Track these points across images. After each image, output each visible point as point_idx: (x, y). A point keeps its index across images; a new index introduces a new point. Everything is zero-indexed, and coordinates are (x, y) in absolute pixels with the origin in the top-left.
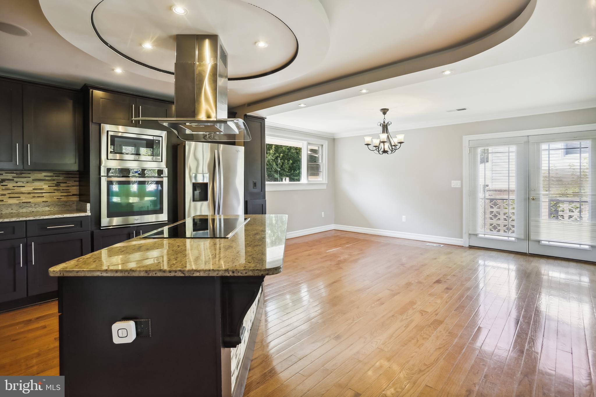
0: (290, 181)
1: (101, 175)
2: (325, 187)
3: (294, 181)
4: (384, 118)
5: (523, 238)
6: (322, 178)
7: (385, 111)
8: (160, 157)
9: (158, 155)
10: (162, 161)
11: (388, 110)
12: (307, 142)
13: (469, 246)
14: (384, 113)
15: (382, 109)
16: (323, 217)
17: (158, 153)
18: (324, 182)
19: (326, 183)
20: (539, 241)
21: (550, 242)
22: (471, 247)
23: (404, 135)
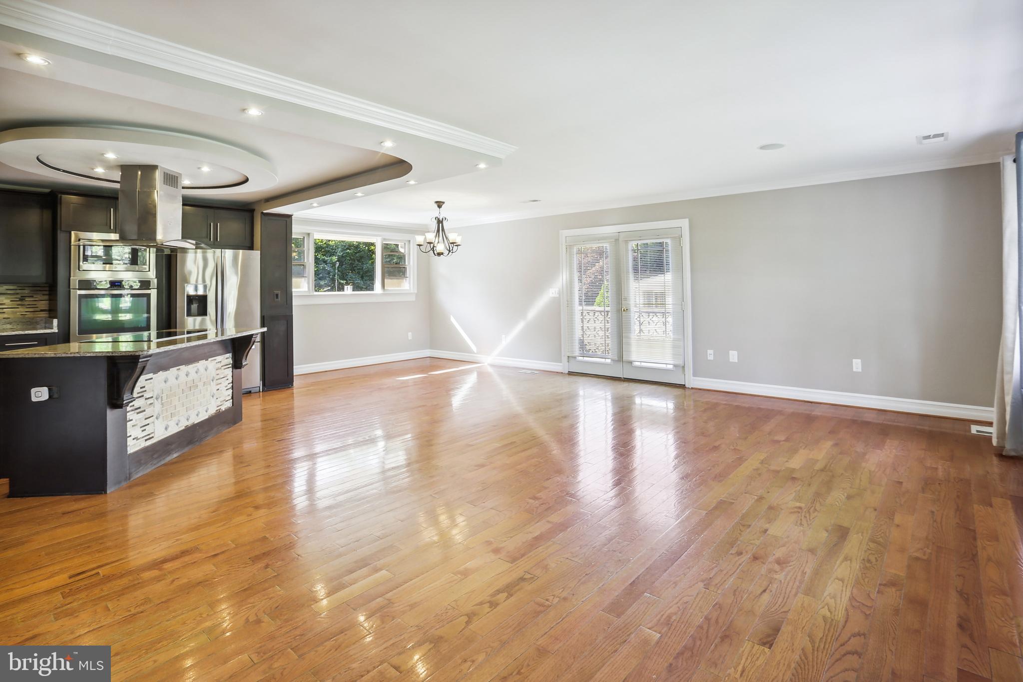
0: (353, 291)
1: (71, 288)
2: (413, 298)
3: (361, 290)
4: (440, 213)
5: (617, 359)
6: (407, 286)
7: (440, 204)
8: (147, 267)
9: (145, 264)
10: (149, 271)
11: (443, 203)
12: (381, 238)
13: (569, 372)
14: (440, 207)
15: (436, 202)
16: (409, 339)
17: (145, 261)
18: (412, 292)
19: (414, 293)
20: (631, 362)
21: (642, 363)
22: (571, 374)
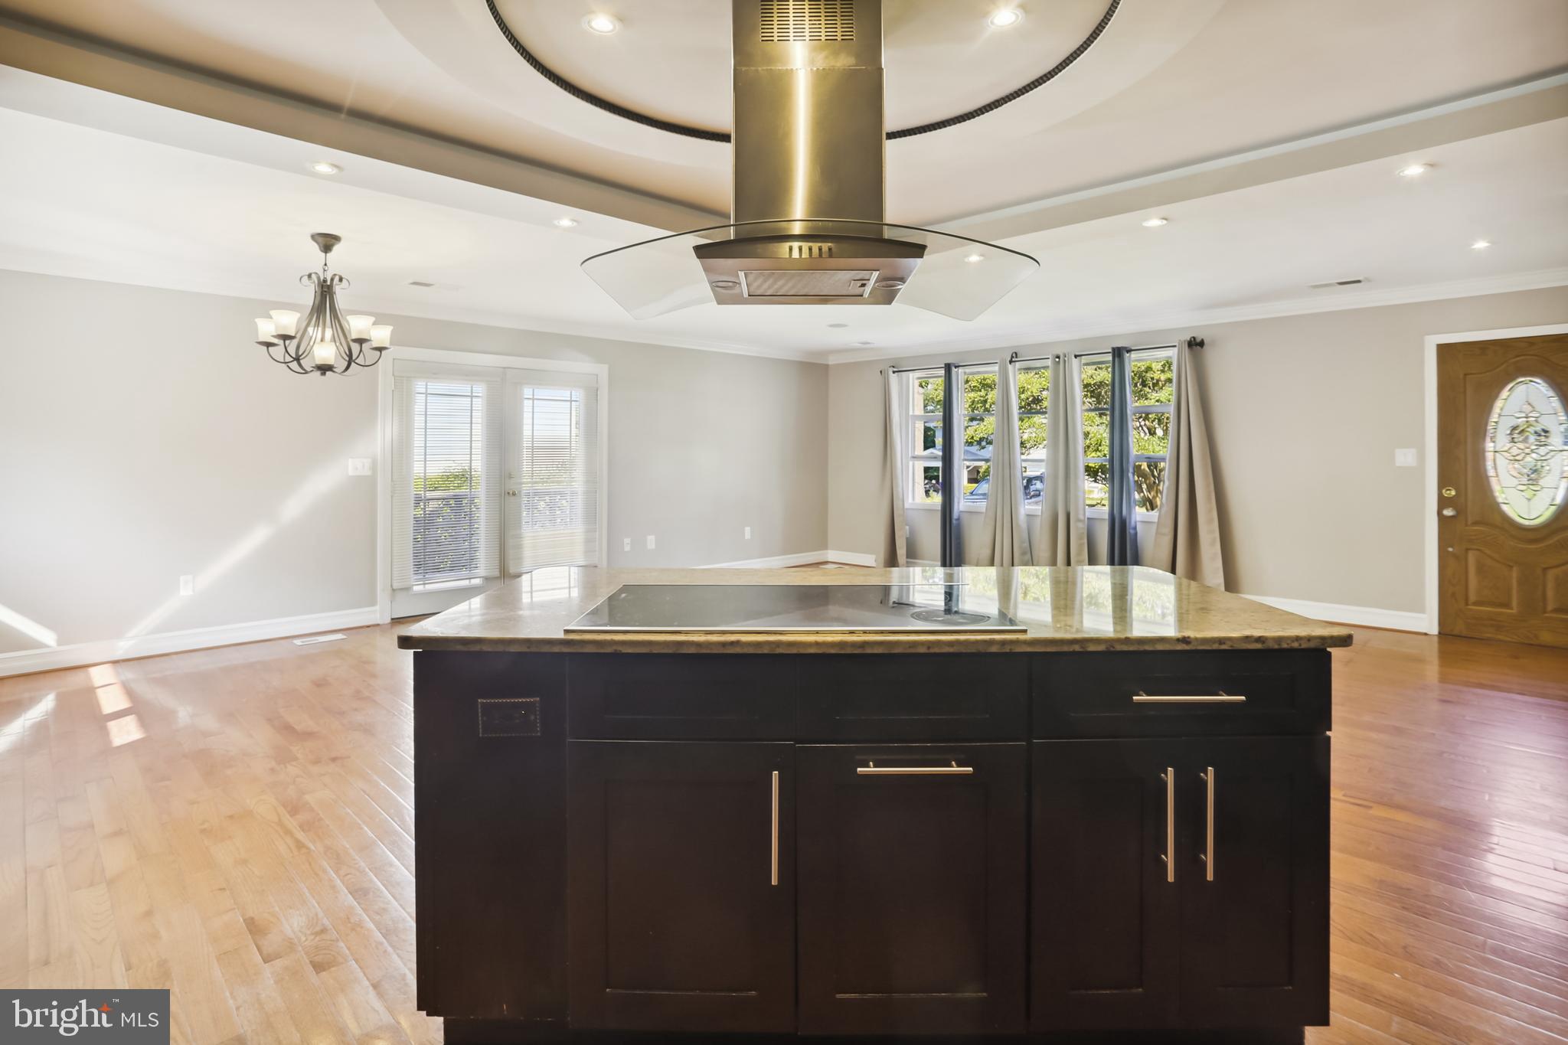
4: (326, 265)
5: (497, 575)
7: (327, 242)
11: (337, 239)
13: (392, 619)
14: (327, 248)
15: (320, 236)
23: (391, 328)
